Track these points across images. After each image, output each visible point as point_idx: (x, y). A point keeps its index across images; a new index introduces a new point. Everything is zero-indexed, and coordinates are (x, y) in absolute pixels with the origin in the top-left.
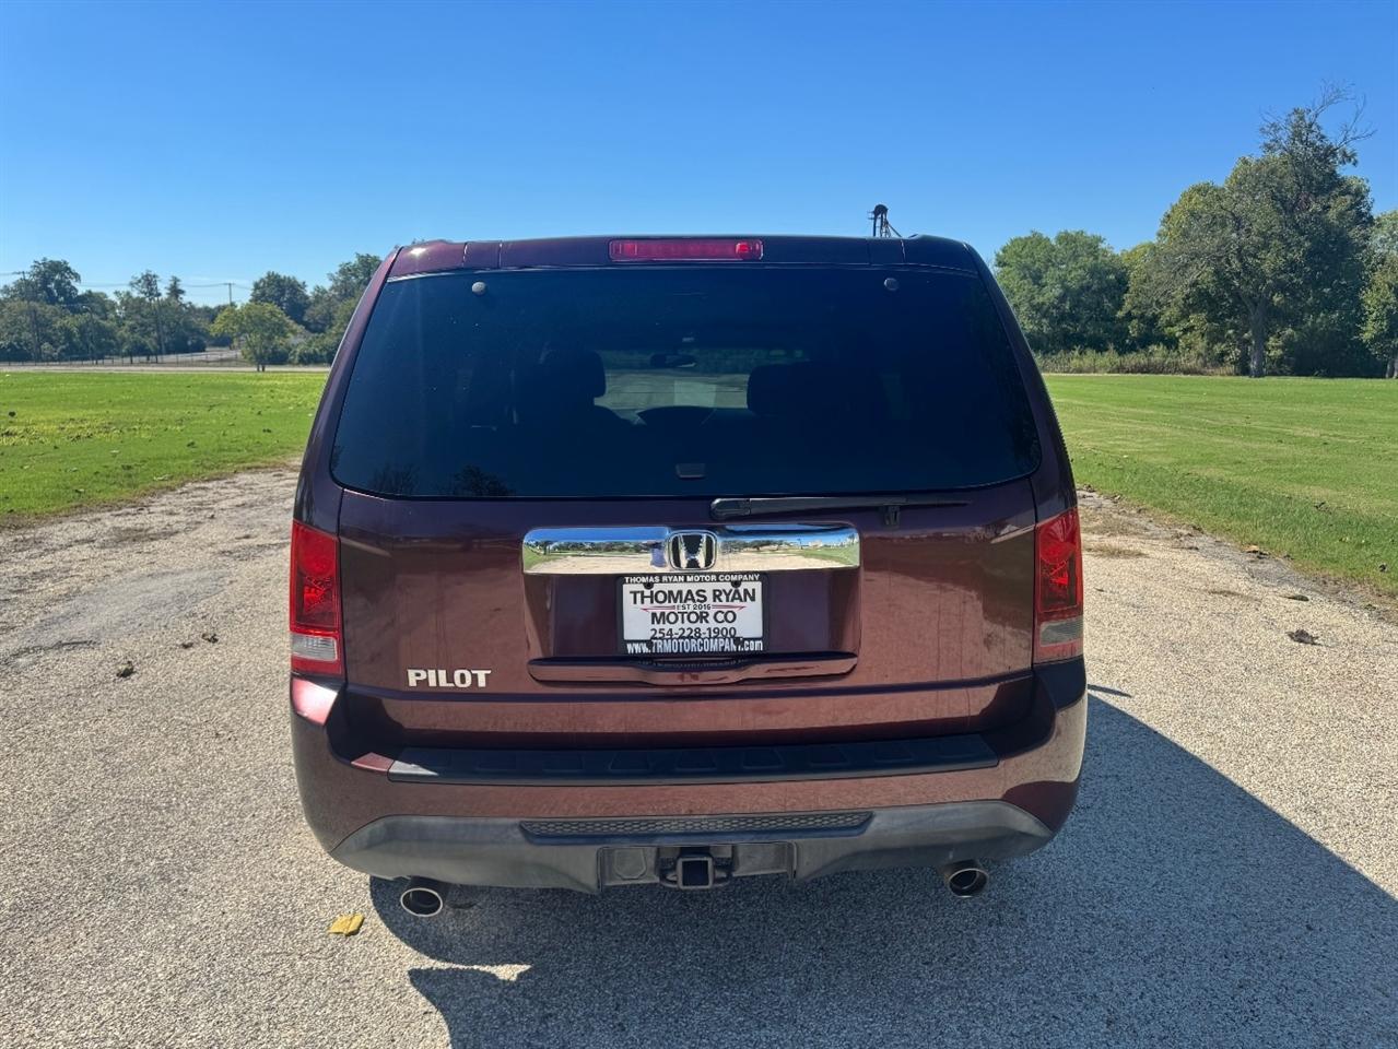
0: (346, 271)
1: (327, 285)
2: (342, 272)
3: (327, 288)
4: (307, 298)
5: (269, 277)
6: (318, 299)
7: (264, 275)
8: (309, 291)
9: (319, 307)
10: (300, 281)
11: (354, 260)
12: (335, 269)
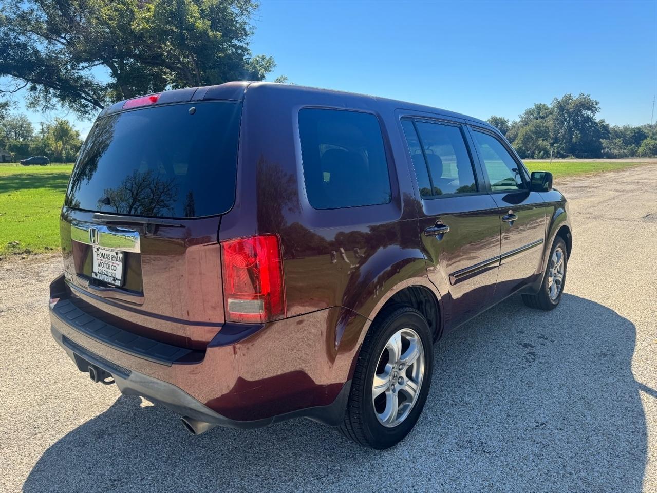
0: (529, 113)
1: (518, 120)
2: (526, 114)
3: (518, 122)
4: (508, 127)
5: (492, 118)
6: (513, 127)
7: (490, 118)
8: (510, 124)
9: (512, 131)
10: (506, 119)
11: (533, 107)
12: (523, 112)
